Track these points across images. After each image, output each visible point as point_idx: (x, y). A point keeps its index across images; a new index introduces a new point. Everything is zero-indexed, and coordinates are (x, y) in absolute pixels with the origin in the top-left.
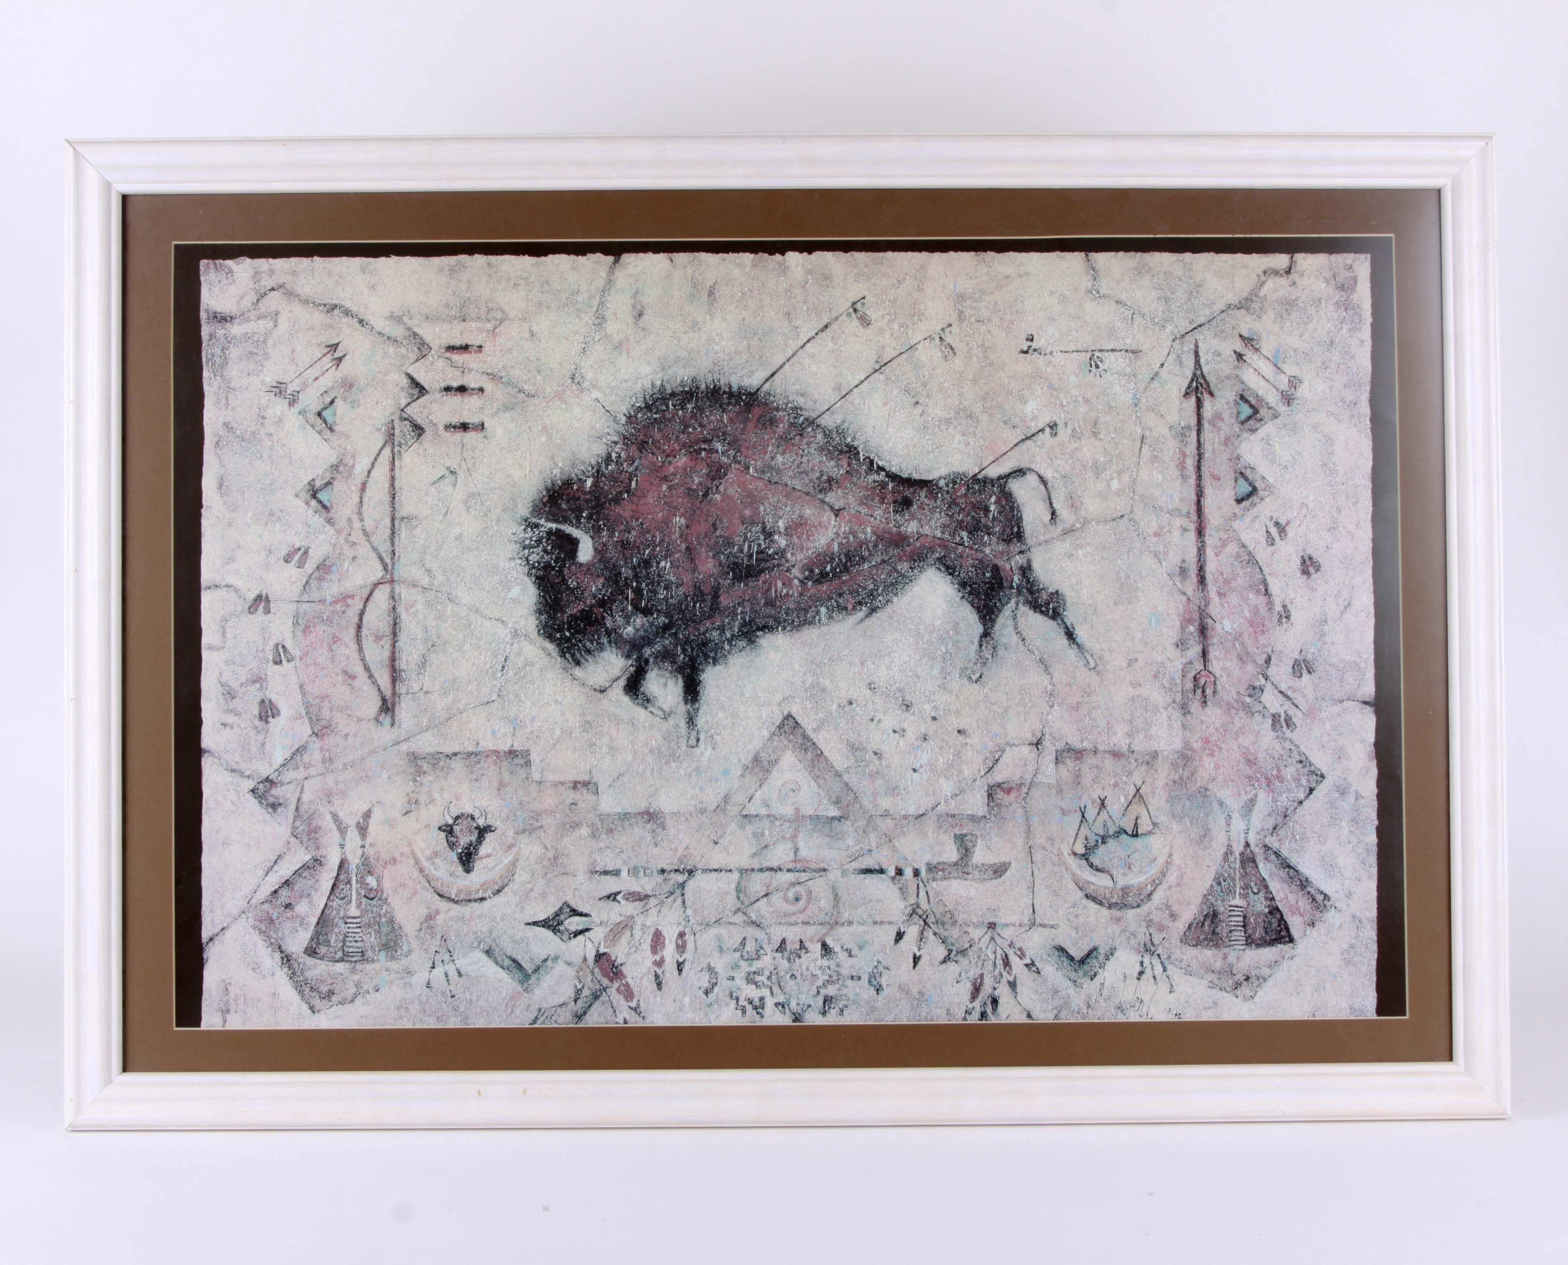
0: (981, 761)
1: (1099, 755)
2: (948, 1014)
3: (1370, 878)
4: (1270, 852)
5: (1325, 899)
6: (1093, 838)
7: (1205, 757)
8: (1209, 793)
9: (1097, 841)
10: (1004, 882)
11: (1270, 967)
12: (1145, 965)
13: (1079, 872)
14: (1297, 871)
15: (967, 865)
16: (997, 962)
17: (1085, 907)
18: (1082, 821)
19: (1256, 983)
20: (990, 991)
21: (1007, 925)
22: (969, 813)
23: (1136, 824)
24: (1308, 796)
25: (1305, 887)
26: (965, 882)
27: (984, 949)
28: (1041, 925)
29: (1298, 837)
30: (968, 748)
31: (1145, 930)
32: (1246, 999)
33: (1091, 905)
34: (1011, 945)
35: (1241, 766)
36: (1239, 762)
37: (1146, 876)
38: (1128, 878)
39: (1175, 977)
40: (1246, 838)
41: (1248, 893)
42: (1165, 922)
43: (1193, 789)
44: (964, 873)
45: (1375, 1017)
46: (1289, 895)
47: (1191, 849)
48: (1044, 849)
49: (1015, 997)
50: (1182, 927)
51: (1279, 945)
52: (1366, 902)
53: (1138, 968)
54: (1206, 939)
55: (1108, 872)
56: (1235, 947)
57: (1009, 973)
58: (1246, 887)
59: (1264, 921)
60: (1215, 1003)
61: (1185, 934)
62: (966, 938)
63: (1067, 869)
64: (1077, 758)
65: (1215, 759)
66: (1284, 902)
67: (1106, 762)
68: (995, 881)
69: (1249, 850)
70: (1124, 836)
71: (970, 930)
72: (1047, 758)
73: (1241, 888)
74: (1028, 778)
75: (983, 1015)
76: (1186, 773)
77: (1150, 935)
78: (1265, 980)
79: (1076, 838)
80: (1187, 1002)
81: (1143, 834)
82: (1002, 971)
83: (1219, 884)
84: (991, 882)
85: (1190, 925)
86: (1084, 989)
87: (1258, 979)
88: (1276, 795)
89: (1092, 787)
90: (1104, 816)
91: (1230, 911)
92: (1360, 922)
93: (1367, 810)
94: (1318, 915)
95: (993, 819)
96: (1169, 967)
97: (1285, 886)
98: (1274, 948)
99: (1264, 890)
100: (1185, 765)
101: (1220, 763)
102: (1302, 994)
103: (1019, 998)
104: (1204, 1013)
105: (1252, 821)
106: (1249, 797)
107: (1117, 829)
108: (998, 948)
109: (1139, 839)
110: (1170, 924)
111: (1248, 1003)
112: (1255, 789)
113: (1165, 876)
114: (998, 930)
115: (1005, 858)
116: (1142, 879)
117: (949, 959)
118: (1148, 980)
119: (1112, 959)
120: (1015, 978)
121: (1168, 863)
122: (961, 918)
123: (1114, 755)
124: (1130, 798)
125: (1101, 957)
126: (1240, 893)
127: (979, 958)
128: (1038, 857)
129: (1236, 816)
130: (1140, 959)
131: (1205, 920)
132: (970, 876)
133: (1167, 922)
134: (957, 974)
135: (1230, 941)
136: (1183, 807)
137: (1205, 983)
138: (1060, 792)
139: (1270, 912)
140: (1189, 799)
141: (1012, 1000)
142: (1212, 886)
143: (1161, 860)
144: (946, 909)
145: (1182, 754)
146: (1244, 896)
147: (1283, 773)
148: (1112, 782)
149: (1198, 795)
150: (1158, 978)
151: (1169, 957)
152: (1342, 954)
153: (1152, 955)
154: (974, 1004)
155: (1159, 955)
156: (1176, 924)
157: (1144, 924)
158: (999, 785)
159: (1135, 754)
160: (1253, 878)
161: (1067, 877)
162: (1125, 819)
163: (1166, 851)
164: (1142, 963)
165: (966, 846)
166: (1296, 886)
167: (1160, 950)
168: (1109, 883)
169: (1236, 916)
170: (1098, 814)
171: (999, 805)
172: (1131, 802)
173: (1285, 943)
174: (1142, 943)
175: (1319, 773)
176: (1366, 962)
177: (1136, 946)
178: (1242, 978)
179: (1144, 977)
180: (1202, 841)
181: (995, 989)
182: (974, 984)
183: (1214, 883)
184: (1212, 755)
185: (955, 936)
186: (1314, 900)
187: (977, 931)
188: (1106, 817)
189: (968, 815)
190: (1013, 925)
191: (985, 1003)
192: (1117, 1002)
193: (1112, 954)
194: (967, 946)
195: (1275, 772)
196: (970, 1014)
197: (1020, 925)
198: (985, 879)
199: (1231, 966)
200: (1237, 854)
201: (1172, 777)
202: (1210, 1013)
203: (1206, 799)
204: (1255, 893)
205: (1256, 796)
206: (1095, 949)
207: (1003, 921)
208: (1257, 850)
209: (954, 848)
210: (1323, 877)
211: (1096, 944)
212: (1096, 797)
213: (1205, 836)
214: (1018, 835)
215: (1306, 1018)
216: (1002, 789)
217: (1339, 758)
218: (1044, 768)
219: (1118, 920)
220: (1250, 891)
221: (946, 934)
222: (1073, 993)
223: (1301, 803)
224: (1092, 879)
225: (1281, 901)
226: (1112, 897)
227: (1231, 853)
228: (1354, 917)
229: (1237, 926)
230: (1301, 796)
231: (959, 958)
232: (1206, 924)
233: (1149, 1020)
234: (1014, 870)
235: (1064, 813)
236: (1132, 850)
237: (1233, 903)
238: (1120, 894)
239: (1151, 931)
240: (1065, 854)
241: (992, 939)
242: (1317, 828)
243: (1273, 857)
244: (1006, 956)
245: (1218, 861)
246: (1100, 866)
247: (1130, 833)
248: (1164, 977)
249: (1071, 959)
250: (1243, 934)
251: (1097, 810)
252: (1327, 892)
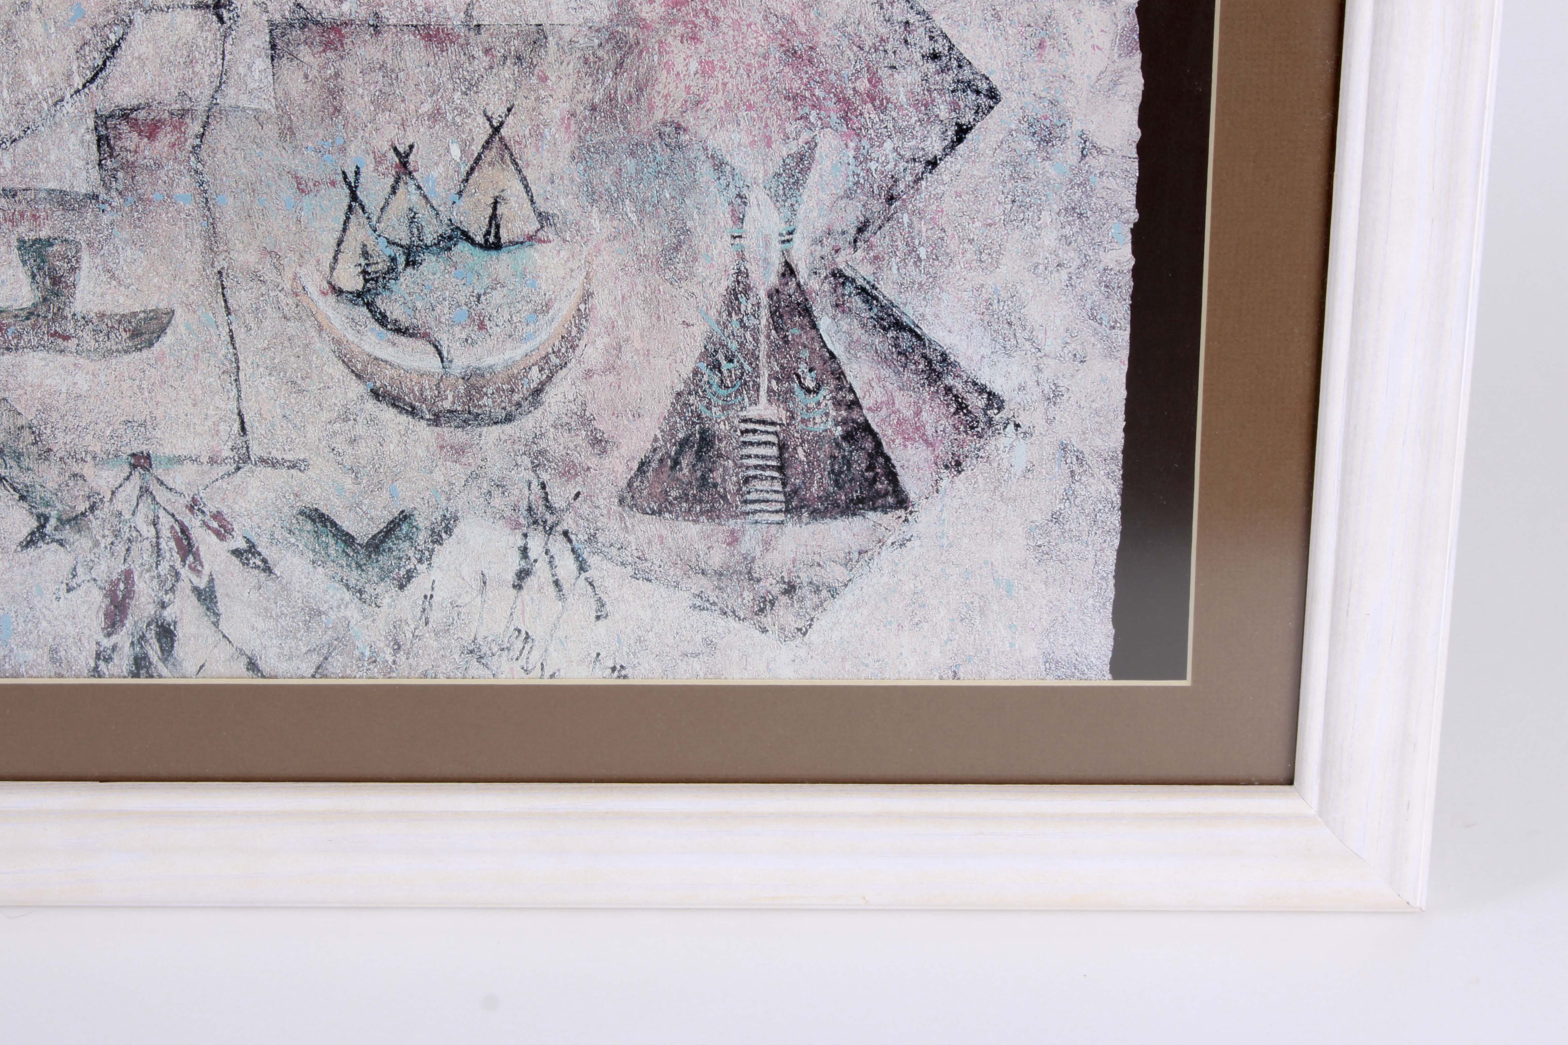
0: (71, 50)
1: (388, 37)
2: (53, 660)
3: (1110, 353)
4: (849, 289)
5: (989, 406)
6: (382, 253)
7: (674, 44)
8: (684, 138)
9: (393, 259)
10: (160, 358)
11: (847, 563)
12: (532, 555)
13: (350, 335)
14: (919, 337)
15: (59, 315)
16: (163, 545)
17: (372, 420)
18: (350, 208)
19: (811, 600)
20: (151, 610)
21: (179, 460)
22: (52, 185)
23: (493, 217)
24: (953, 146)
25: (939, 376)
26: (60, 358)
27: (127, 516)
28: (263, 461)
29: (922, 252)
30: (33, 14)
31: (530, 476)
32: (785, 636)
33: (388, 414)
34: (194, 506)
35: (773, 67)
36: (766, 57)
37: (526, 347)
38: (478, 350)
39: (609, 583)
40: (784, 253)
41: (791, 391)
42: (576, 458)
43: (644, 127)
44: (55, 334)
45: (1108, 681)
46: (898, 395)
47: (639, 280)
48: (257, 277)
49: (216, 624)
50: (621, 468)
51: (870, 514)
52: (1097, 412)
53: (515, 563)
54: (685, 497)
55: (426, 336)
56: (757, 517)
57: (193, 569)
58: (786, 375)
59: (833, 457)
60: (709, 643)
61: (630, 485)
62: (79, 490)
63: (320, 328)
64: (328, 45)
65: (702, 48)
66: (884, 412)
67: (406, 54)
68: (136, 355)
69: (792, 285)
70: (463, 247)
71: (88, 470)
72: (248, 44)
73: (773, 376)
74: (201, 97)
75: (140, 664)
76: (625, 87)
77: (543, 486)
78: (834, 593)
79: (337, 252)
80: (639, 640)
81: (513, 243)
82: (178, 565)
83: (716, 367)
84: (127, 358)
85: (643, 465)
86: (384, 609)
87: (817, 590)
88: (865, 142)
89: (373, 121)
90: (408, 196)
91: (747, 431)
92: (1080, 460)
93: (1112, 183)
94: (970, 443)
95: (117, 201)
96: (593, 561)
97: (886, 372)
98: (857, 520)
99: (833, 383)
100: (620, 65)
101: (715, 57)
102: (926, 626)
103: (223, 625)
104: (683, 666)
105: (801, 210)
106: (794, 147)
107: (445, 230)
108: (162, 513)
109: (503, 255)
110: (593, 462)
111: (792, 644)
112: (811, 127)
113: (573, 347)
114: (158, 471)
115: (156, 301)
116: (515, 353)
117: (43, 536)
118: (540, 589)
119: (449, 543)
120: (211, 580)
121: (581, 316)
122: (60, 442)
123: (428, 37)
124: (476, 148)
125: (422, 537)
126: (770, 390)
127: (117, 534)
128: (240, 298)
129: (758, 197)
130: (521, 543)
131: (679, 453)
132: (72, 344)
133: (586, 457)
134: (66, 571)
135: (745, 502)
136: (619, 172)
137: (684, 598)
138: (288, 132)
139: (848, 436)
140: (632, 154)
141: (207, 630)
142: (696, 372)
143: (564, 309)
144: (20, 422)
145: (612, 36)
146: (781, 397)
147: (886, 86)
148: (426, 108)
149: (657, 143)
150: (566, 586)
151: (592, 538)
152: (1030, 534)
153: (550, 531)
154: (114, 639)
155: (566, 534)
156: (606, 462)
157: (527, 461)
158: (125, 115)
159: (484, 35)
160: (805, 354)
161: (323, 348)
162: (464, 203)
163: (576, 284)
164: (524, 551)
165: (52, 269)
166: (916, 372)
167: (568, 522)
168: (433, 363)
169: (759, 444)
170: (394, 190)
171: (129, 167)
172: (478, 159)
173: (885, 509)
174: (524, 505)
175: (984, 86)
176: (1091, 556)
177: (508, 513)
178: (776, 590)
179: (531, 582)
180: (669, 262)
181: (163, 605)
182: (111, 594)
183: (703, 366)
184: (694, 38)
185: (51, 485)
186: (961, 407)
187: (105, 474)
188: (416, 198)
189: (50, 192)
190: (195, 460)
191: (143, 637)
192: (467, 638)
193: (448, 530)
194: (82, 506)
195: (863, 85)
196: (107, 660)
197: (212, 461)
198: (110, 352)
199: (749, 560)
200: (763, 294)
201: (586, 95)
202: (696, 664)
203: (678, 154)
204: (808, 391)
205: (812, 145)
206: (405, 517)
207: (168, 451)
208: (813, 284)
209: (22, 275)
210: (984, 351)
211: (408, 506)
212: (386, 147)
213: (677, 248)
214: (186, 244)
215: (936, 682)
216: (134, 124)
217: (1041, 45)
218: (242, 70)
219: (460, 451)
220: (796, 386)
221: (27, 479)
222: (357, 616)
223: (933, 164)
224: (385, 352)
225: (876, 409)
226: (441, 396)
227: (747, 290)
228: (1064, 448)
229: (763, 468)
230: (935, 146)
231: (67, 533)
232: (684, 462)
233: (546, 681)
234: (182, 329)
235: (301, 187)
236: (486, 281)
237: (753, 412)
238: (461, 389)
239: (545, 477)
240: (313, 290)
241: (145, 491)
242: (976, 229)
243: (857, 302)
244: (184, 530)
245: (713, 312)
246: (405, 322)
247: (479, 239)
248: (582, 582)
249: (348, 539)
250: (778, 486)
251: (391, 180)
252: (996, 389)
